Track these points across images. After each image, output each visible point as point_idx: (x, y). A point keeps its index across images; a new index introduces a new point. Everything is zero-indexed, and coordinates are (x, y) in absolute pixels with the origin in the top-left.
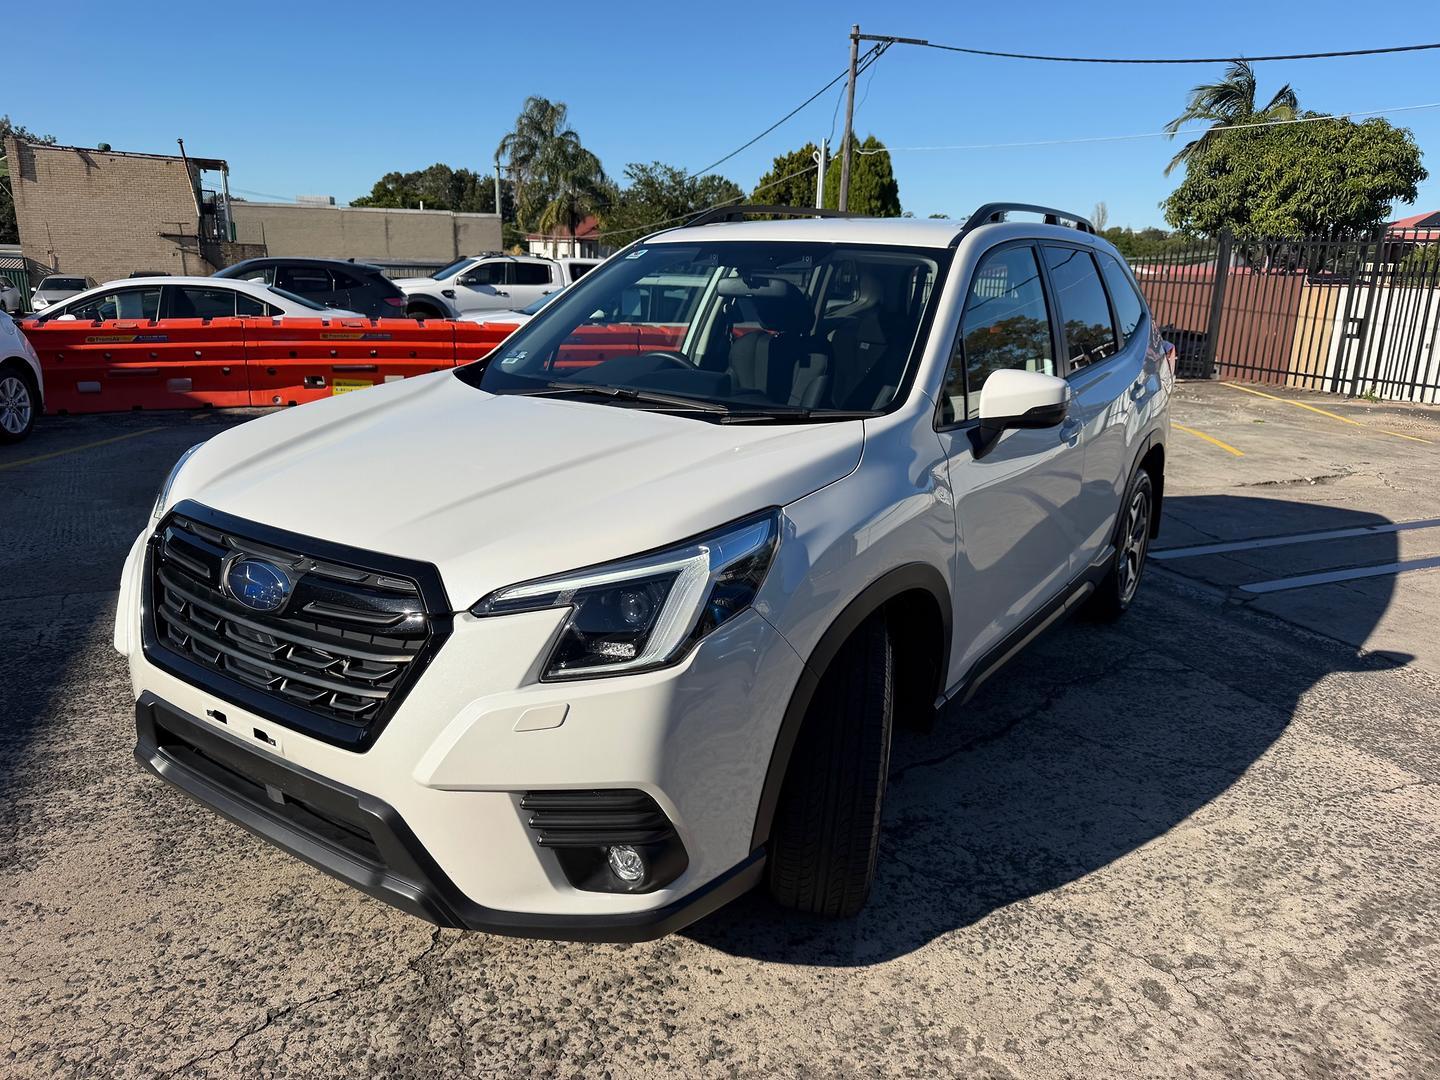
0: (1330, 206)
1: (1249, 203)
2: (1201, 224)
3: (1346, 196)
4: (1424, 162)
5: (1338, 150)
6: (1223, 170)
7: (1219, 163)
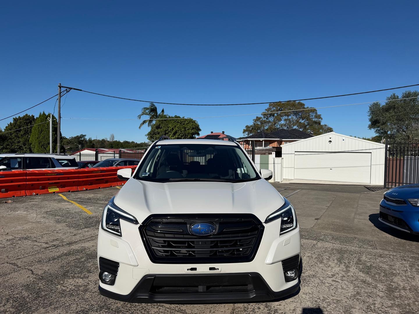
4: (200, 127)
6: (159, 128)
7: (158, 126)
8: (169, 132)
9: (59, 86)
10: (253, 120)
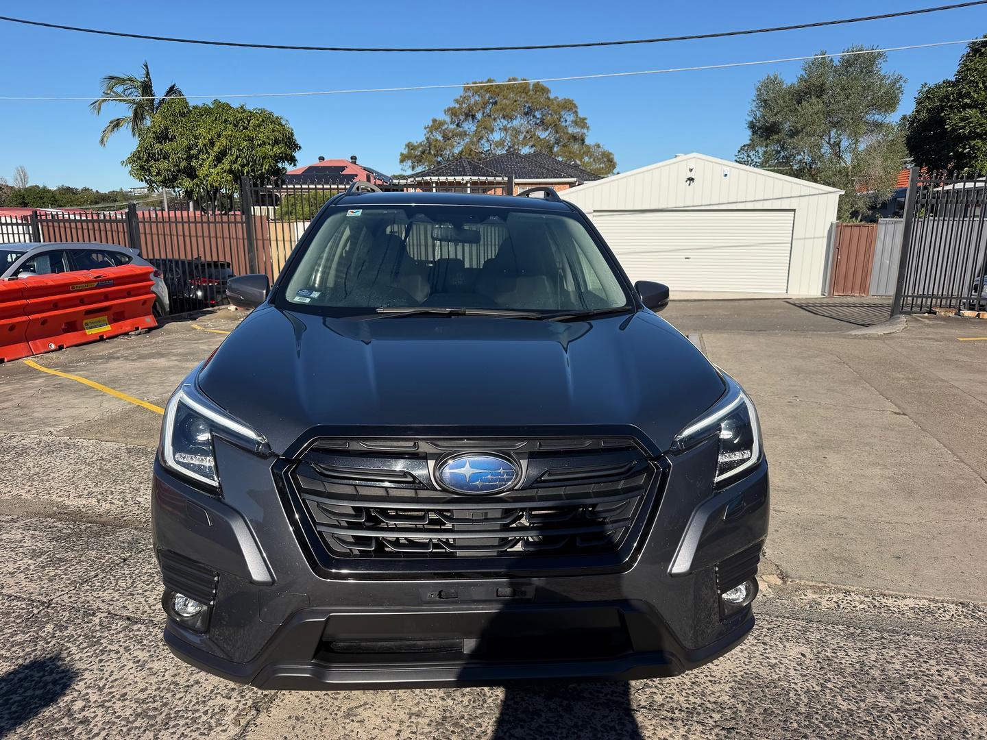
0: (251, 167)
1: (194, 163)
2: (161, 178)
3: (260, 160)
6: (166, 138)
7: (163, 132)
8: (199, 151)
10: (425, 128)
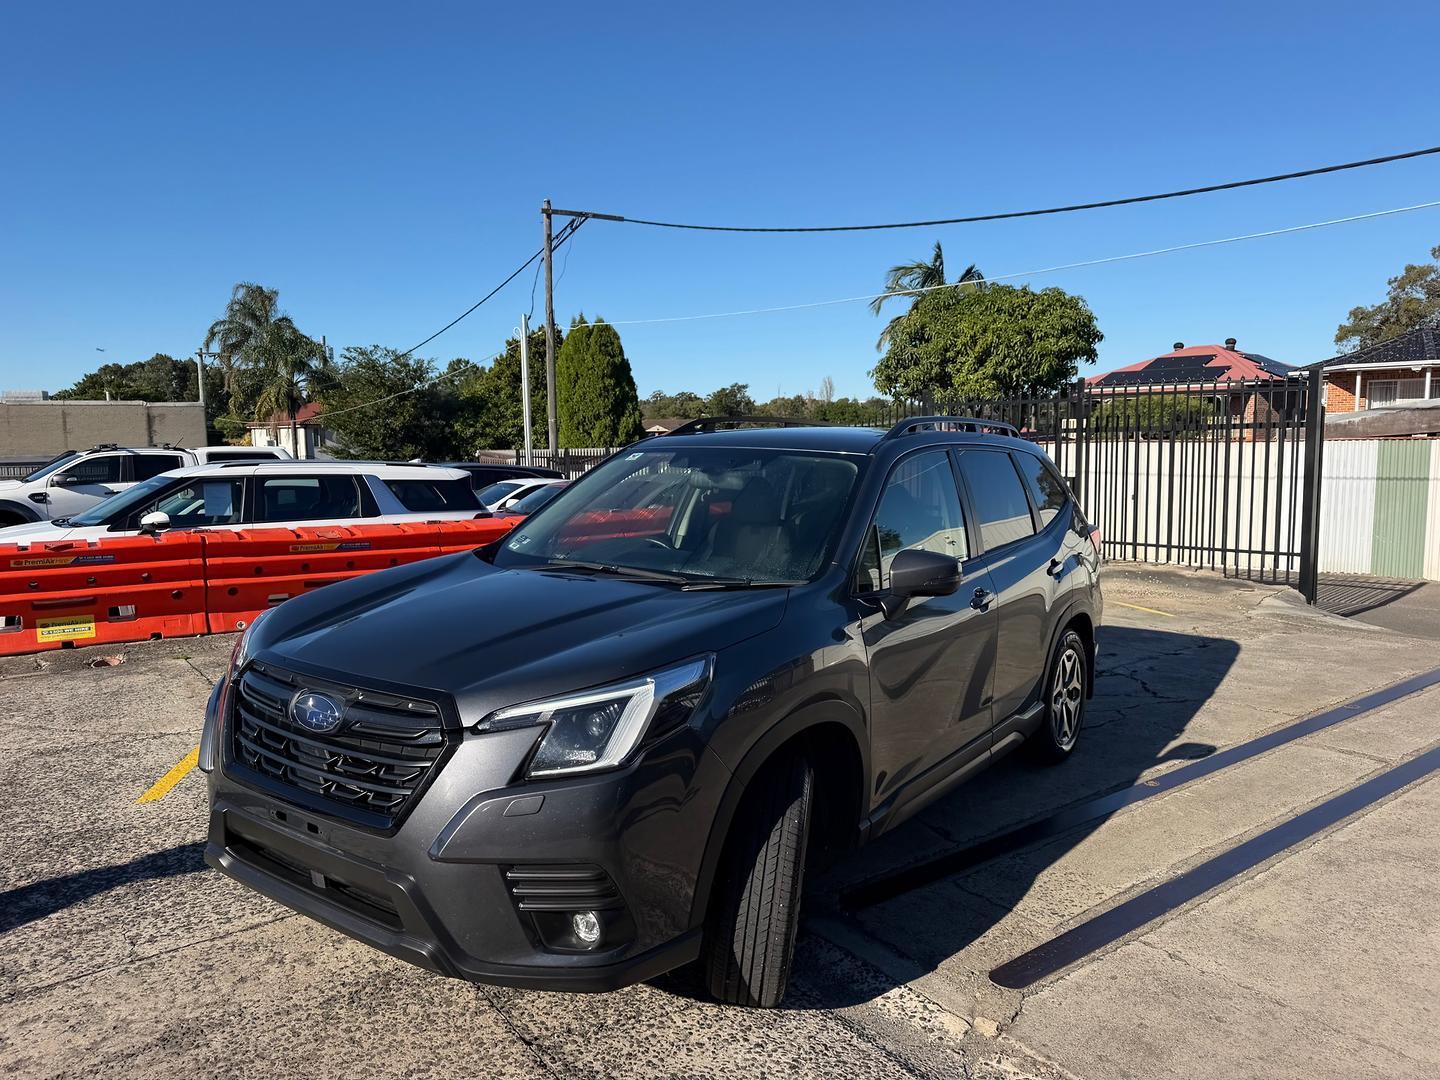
0: (1024, 368)
1: (949, 368)
4: (1099, 326)
5: (1024, 317)
6: (922, 339)
7: (917, 332)
8: (958, 353)
9: (544, 211)
10: (1390, 283)
